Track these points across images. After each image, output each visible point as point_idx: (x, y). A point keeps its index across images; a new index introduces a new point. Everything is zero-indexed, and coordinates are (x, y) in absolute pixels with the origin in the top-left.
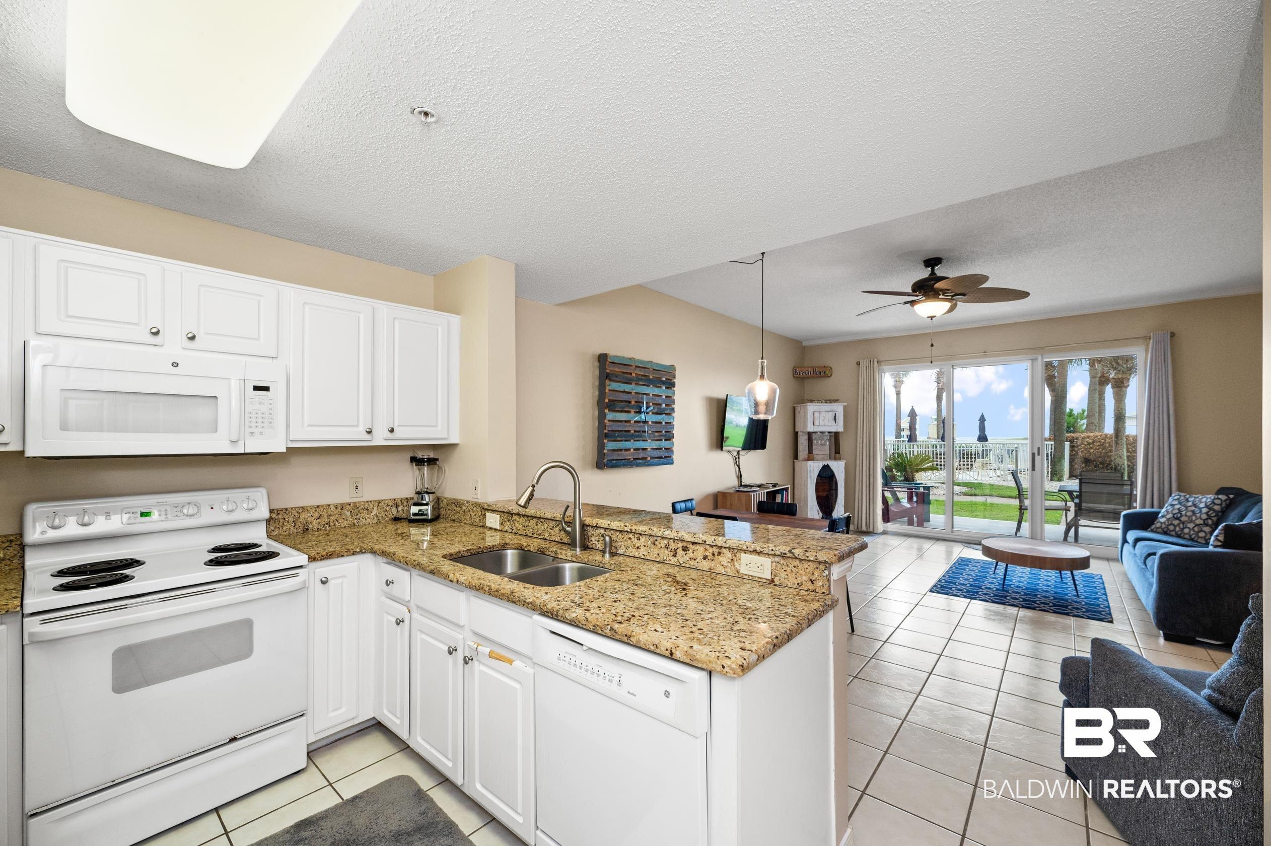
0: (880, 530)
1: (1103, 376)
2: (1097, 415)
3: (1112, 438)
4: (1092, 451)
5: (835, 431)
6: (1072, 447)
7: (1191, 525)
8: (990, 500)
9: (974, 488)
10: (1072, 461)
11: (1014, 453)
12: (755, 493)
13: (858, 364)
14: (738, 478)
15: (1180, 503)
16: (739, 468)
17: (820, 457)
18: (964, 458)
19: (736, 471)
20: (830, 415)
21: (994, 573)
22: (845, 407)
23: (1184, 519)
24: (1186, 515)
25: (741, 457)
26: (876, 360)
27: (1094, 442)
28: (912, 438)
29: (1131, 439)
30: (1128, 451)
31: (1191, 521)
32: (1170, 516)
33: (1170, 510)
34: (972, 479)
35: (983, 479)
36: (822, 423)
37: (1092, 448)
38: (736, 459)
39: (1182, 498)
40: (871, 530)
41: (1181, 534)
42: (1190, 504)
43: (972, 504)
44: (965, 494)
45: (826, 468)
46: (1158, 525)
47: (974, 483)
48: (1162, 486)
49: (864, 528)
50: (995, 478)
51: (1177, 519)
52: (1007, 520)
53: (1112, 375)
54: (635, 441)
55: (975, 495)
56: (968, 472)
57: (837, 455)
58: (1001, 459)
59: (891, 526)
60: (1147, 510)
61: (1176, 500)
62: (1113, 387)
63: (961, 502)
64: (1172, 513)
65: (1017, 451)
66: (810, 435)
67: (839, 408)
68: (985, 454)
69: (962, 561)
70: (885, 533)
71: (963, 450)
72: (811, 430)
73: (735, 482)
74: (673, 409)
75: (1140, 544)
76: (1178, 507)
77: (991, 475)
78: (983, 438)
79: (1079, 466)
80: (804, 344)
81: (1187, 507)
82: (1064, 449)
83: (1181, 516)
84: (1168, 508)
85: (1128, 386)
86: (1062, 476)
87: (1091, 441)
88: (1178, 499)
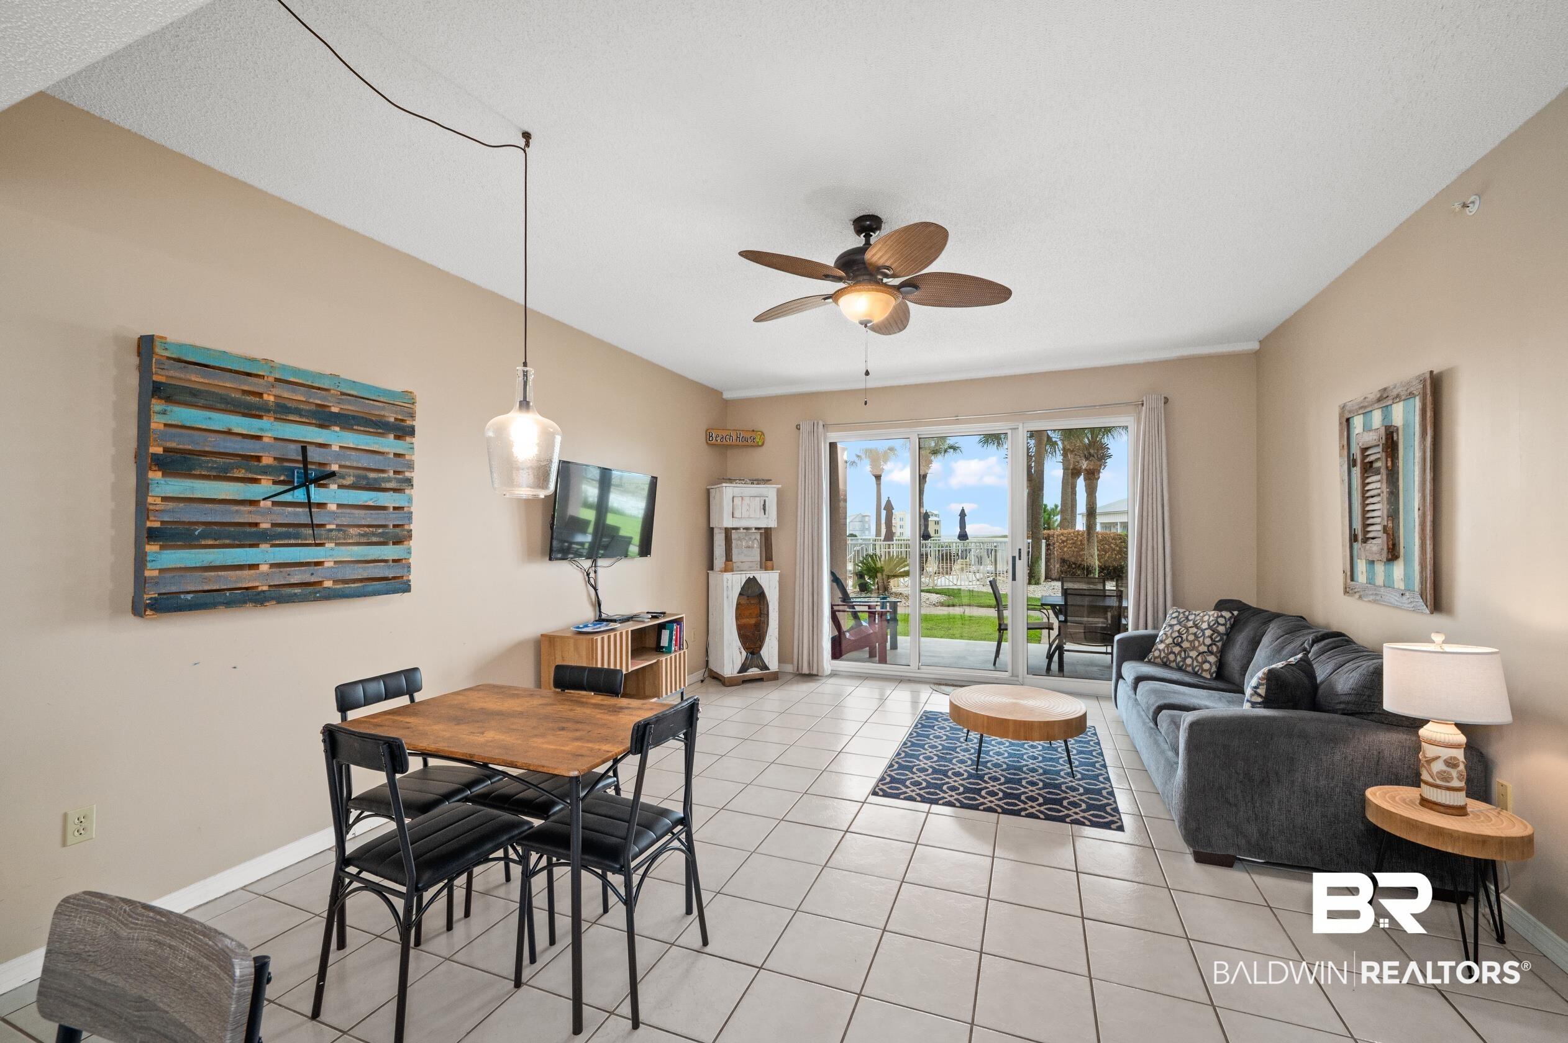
0: (828, 671)
1: (1074, 469)
2: (1070, 510)
3: (1083, 535)
4: (1066, 549)
5: (764, 526)
6: (1048, 545)
7: (1194, 654)
8: (970, 611)
9: (952, 596)
10: (1047, 561)
11: (993, 553)
12: (612, 634)
13: (798, 427)
14: (593, 605)
15: (1179, 623)
16: (596, 590)
17: (745, 566)
18: (943, 560)
19: (589, 595)
20: (758, 503)
21: (966, 740)
22: (779, 491)
23: (1185, 645)
24: (1187, 640)
25: (599, 570)
26: (821, 423)
27: (1067, 540)
28: (890, 536)
29: (1100, 536)
30: (1098, 550)
31: (1194, 648)
32: (1169, 641)
33: (1169, 633)
34: (951, 584)
35: (963, 583)
36: (745, 514)
37: (1065, 546)
38: (588, 574)
39: (1181, 615)
40: (815, 672)
41: (1183, 665)
42: (1190, 624)
43: (950, 618)
44: (942, 604)
45: (752, 583)
46: (1157, 653)
47: (953, 589)
48: (1156, 599)
49: (805, 671)
50: (974, 583)
51: (1178, 645)
52: (985, 640)
53: (1085, 465)
54: (273, 546)
55: (954, 606)
56: (947, 577)
57: (769, 563)
58: (980, 561)
59: (841, 665)
60: (1142, 632)
61: (1174, 618)
62: (1085, 479)
63: (937, 616)
64: (1171, 637)
65: (996, 551)
66: (728, 532)
67: (770, 492)
68: (964, 554)
69: (928, 718)
70: (834, 674)
71: (943, 550)
72: (730, 525)
73: (590, 614)
74: (409, 482)
75: (1143, 686)
76: (1177, 628)
77: (970, 580)
78: (963, 536)
79: (1056, 567)
80: (727, 395)
81: (1187, 629)
82: (1041, 548)
83: (1182, 641)
84: (1167, 629)
85: (1099, 478)
86: (1039, 579)
87: (1065, 539)
88: (1177, 617)
